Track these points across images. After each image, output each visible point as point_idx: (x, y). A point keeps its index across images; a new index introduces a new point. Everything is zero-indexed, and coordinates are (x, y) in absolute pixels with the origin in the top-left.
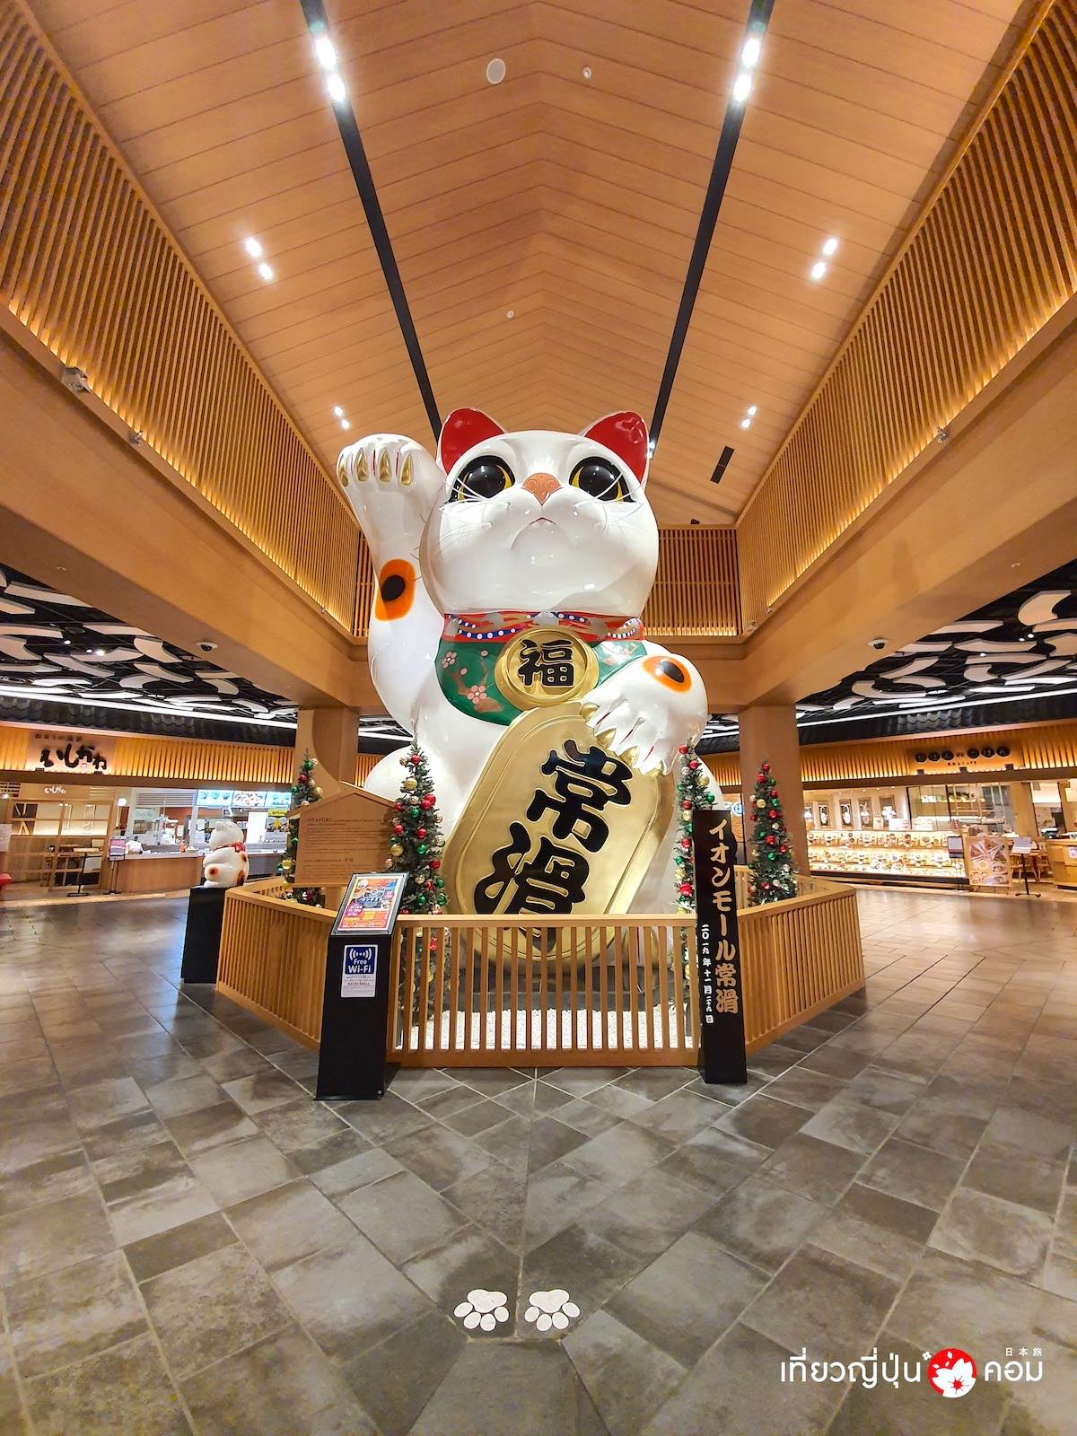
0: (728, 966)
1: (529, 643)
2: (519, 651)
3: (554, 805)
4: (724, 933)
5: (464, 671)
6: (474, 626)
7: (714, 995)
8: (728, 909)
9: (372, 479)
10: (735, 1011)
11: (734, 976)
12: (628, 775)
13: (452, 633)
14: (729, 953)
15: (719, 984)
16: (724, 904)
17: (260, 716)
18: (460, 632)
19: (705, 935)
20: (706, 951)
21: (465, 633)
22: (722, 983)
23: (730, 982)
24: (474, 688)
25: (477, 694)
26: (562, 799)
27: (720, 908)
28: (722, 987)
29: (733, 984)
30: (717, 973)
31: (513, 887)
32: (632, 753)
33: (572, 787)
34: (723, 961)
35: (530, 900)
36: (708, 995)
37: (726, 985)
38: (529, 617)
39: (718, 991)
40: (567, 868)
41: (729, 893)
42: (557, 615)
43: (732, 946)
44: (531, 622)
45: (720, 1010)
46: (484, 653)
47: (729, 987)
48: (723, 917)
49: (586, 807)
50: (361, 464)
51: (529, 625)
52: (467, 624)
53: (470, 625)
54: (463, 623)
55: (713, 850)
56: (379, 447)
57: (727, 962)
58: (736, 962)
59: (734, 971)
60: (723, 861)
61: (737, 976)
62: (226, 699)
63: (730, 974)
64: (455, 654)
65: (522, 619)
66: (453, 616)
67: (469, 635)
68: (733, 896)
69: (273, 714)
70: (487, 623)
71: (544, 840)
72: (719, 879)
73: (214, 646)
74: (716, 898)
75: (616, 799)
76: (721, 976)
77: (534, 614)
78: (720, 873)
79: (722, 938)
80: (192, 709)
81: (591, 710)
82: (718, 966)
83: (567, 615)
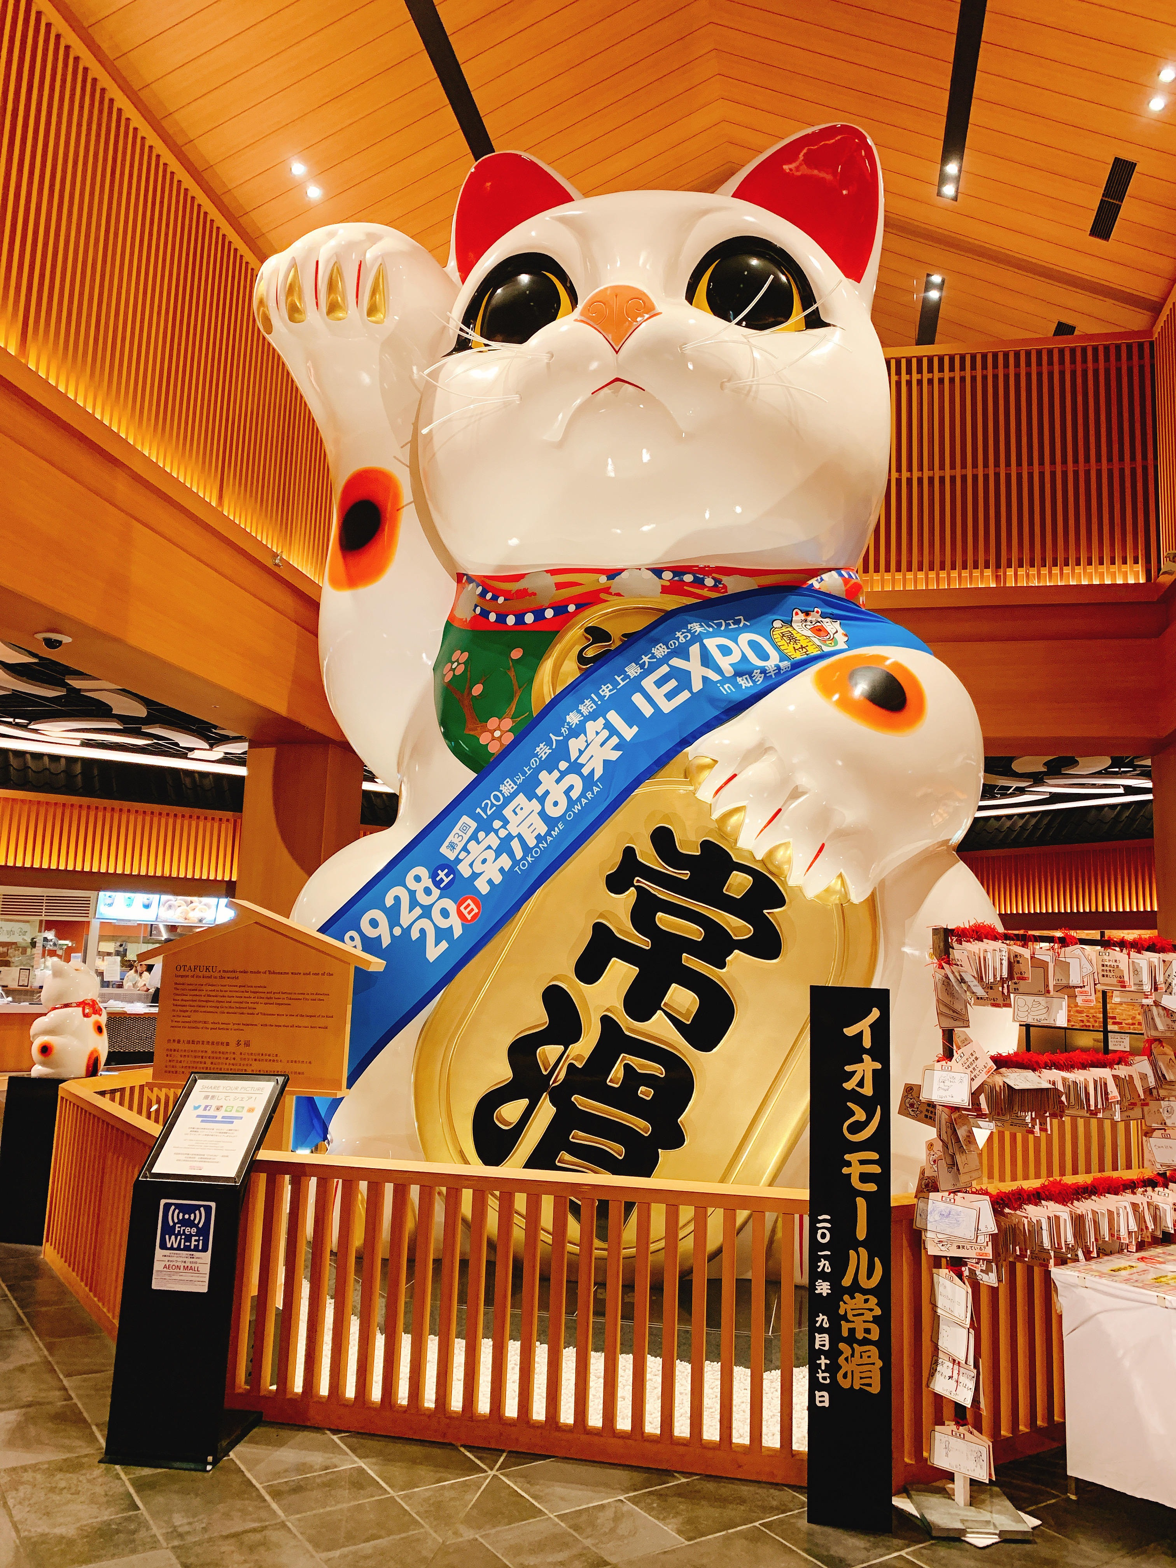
0: (866, 1301)
1: (596, 634)
2: (578, 648)
3: (628, 953)
4: (861, 1233)
5: (477, 690)
6: (501, 600)
7: (833, 1354)
8: (872, 1187)
9: (314, 316)
10: (875, 1389)
11: (876, 1320)
12: (780, 901)
13: (466, 613)
14: (870, 1275)
15: (845, 1334)
16: (865, 1178)
17: (196, 754)
18: (478, 610)
19: (823, 1236)
20: (824, 1265)
21: (485, 614)
22: (852, 1331)
23: (867, 1331)
24: (493, 723)
25: (497, 734)
26: (643, 942)
27: (856, 1183)
28: (851, 1339)
29: (875, 1336)
30: (841, 1312)
31: (546, 1111)
32: (780, 855)
33: (664, 921)
34: (856, 1287)
35: (579, 1137)
36: (821, 1352)
37: (860, 1335)
38: (603, 579)
39: (842, 1346)
40: (649, 1080)
41: (875, 1156)
42: (658, 572)
43: (876, 1259)
44: (607, 590)
45: (845, 1384)
46: (516, 654)
47: (865, 1342)
48: (861, 1203)
49: (689, 961)
50: (292, 289)
51: (603, 596)
52: (489, 596)
53: (495, 598)
54: (483, 595)
55: (848, 1068)
56: (324, 255)
57: (865, 1292)
58: (883, 1292)
59: (878, 1312)
60: (868, 1090)
61: (883, 1321)
62: (131, 726)
63: (869, 1316)
64: (466, 655)
65: (589, 583)
66: (470, 579)
67: (492, 617)
68: (885, 1161)
69: (219, 752)
70: (523, 593)
71: (607, 1022)
72: (857, 1127)
73: (66, 639)
74: (849, 1164)
75: (748, 947)
76: (850, 1317)
77: (613, 574)
78: (860, 1115)
79: (856, 1245)
80: (78, 742)
81: (703, 768)
82: (846, 1297)
83: (679, 571)
